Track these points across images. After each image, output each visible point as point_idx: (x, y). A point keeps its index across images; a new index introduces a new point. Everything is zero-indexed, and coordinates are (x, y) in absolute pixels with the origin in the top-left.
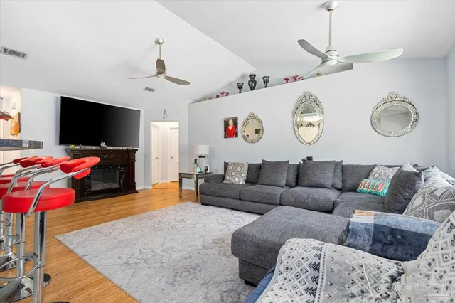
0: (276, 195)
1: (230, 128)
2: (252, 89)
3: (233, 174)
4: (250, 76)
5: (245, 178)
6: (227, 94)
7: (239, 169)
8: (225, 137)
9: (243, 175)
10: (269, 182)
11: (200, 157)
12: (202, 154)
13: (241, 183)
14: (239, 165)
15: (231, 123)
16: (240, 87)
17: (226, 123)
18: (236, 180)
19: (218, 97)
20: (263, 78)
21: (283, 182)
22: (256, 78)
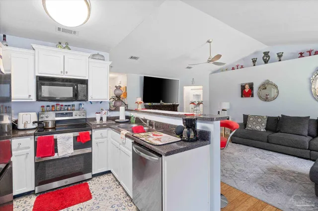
0: (304, 142)
1: (247, 90)
2: (266, 62)
3: (254, 123)
4: (264, 53)
5: (265, 127)
6: (242, 67)
7: (259, 120)
8: (242, 97)
9: (263, 124)
10: (291, 131)
11: (223, 110)
12: (224, 108)
13: (262, 130)
14: (259, 117)
15: (247, 87)
16: (254, 61)
17: (243, 87)
18: (258, 128)
19: (233, 69)
20: (278, 54)
21: (306, 133)
22: (269, 54)
